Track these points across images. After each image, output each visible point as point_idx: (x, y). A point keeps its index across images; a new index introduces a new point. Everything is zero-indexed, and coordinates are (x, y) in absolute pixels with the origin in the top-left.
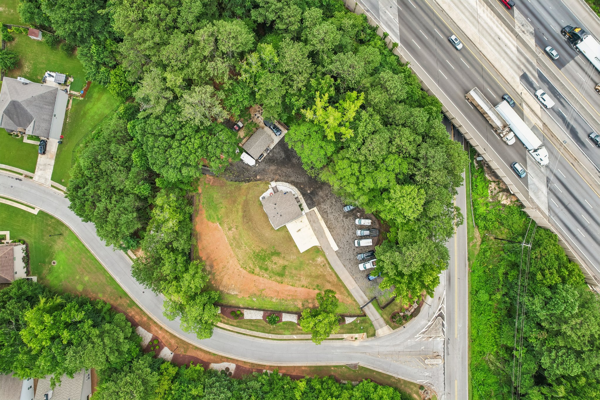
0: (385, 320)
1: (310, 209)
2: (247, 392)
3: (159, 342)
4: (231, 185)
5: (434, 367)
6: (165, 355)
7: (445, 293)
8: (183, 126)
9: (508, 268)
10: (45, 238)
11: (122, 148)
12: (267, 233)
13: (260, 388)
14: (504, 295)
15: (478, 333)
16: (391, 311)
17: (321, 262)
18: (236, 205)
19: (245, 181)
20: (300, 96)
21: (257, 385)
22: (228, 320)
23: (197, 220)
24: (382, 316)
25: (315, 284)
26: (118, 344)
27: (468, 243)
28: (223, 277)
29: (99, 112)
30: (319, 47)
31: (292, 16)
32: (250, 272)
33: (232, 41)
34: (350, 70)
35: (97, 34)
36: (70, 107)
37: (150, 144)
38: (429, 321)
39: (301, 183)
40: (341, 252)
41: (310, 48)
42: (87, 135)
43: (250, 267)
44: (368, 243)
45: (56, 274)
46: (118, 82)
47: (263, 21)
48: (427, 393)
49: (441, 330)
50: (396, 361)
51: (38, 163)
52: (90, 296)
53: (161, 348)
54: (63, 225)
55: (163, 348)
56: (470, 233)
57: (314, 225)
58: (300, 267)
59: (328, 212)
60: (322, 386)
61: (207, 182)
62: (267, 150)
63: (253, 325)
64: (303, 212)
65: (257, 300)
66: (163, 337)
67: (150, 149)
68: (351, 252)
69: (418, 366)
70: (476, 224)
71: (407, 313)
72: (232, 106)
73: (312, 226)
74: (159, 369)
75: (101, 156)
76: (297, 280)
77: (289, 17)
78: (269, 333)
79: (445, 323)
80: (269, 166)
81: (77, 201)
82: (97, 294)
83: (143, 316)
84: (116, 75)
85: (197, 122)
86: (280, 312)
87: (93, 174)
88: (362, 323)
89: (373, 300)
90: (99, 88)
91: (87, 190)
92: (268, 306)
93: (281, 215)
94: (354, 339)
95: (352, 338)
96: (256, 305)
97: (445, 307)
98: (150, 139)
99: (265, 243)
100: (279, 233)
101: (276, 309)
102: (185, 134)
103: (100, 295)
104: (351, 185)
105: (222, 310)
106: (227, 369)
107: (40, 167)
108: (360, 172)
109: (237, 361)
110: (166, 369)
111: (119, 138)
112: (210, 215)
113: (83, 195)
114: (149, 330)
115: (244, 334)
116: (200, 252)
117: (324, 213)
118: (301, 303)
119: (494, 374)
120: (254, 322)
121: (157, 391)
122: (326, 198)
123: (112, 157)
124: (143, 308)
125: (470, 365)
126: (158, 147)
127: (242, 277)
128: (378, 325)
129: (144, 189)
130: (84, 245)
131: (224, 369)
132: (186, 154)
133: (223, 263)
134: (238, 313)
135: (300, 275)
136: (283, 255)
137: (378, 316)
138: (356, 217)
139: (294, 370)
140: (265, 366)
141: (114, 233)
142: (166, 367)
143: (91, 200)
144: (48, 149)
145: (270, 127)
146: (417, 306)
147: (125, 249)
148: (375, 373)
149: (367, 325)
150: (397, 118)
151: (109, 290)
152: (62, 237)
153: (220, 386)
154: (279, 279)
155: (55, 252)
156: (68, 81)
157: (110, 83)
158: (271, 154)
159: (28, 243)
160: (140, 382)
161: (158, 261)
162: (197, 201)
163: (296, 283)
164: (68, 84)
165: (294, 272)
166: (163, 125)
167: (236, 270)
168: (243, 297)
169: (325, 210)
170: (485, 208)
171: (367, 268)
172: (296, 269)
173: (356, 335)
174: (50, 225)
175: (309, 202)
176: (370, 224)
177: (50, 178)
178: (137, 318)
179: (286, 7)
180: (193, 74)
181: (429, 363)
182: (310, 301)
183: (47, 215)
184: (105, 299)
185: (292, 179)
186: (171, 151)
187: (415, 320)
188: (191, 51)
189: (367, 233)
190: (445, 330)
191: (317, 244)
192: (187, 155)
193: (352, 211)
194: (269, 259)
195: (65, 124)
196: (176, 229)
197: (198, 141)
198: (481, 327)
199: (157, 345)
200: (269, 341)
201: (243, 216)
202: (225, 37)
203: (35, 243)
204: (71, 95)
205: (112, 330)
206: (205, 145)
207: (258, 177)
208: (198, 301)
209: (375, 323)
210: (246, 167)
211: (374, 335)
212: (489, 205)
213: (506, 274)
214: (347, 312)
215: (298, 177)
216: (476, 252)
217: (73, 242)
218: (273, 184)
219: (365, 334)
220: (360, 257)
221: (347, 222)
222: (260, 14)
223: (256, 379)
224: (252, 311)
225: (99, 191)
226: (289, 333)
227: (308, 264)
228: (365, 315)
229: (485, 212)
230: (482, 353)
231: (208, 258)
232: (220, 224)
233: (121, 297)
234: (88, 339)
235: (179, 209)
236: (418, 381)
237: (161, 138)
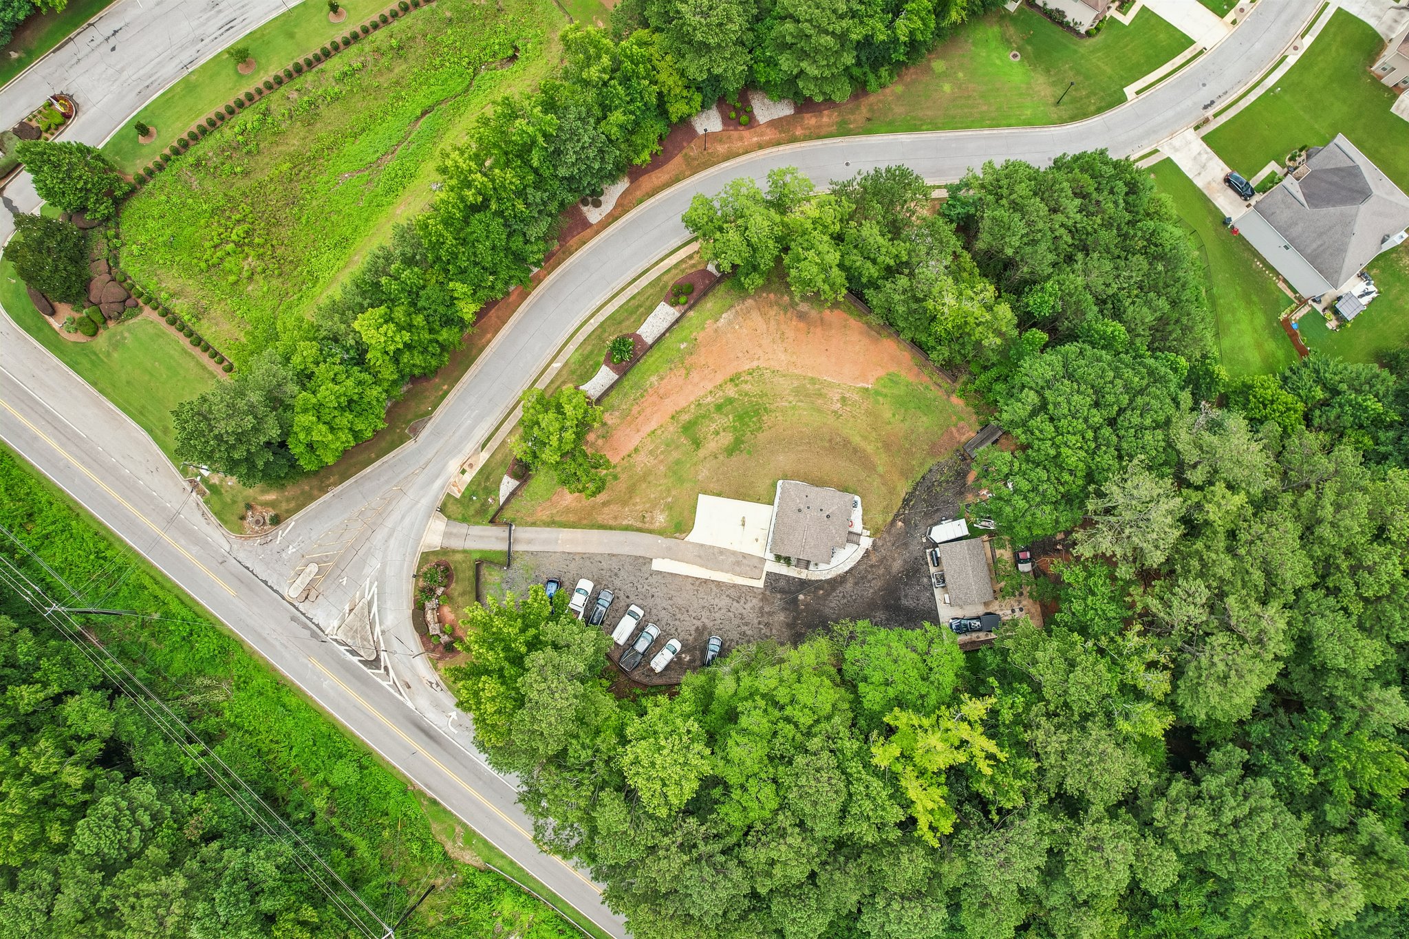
0: (454, 551)
1: (768, 574)
2: (537, 205)
3: (740, 124)
4: (923, 465)
5: (293, 573)
6: (708, 119)
7: (409, 704)
8: (1120, 458)
9: (358, 866)
10: (1071, 73)
11: (1150, 319)
12: (784, 460)
13: (524, 234)
14: (314, 815)
15: (284, 706)
16: (461, 576)
17: (652, 518)
18: (880, 445)
19: (911, 495)
20: (1017, 719)
21: (534, 232)
22: (683, 271)
23: (905, 355)
24: (464, 551)
25: (623, 477)
26: (803, 55)
27: (465, 826)
28: (767, 322)
29: (1233, 329)
30: (1089, 829)
31: (1186, 825)
32: (738, 376)
33: (1221, 667)
34: (1002, 855)
35: (1398, 433)
36: (1281, 285)
37: (1127, 373)
38: (383, 632)
39: (829, 595)
40: (644, 569)
41: (1097, 809)
42: (1207, 276)
43: (746, 382)
44: (621, 634)
45: (993, 44)
46: (1272, 402)
47: (1210, 760)
48: (257, 522)
49: (349, 641)
50: (361, 513)
51: (1217, 158)
52: (912, 70)
53: (726, 120)
54: (1073, 119)
55: (724, 123)
56: (481, 845)
57: (732, 559)
58: (675, 470)
59: (735, 604)
60: (437, 342)
61: (962, 423)
62: (942, 579)
63: (640, 308)
64: (770, 556)
65: (679, 350)
66: (741, 139)
67: (1117, 367)
68: (628, 587)
69: (320, 545)
70: (489, 871)
71: (434, 602)
72: (1090, 575)
73: (734, 553)
74: (699, 89)
75: (1160, 273)
76: (657, 447)
77: (1188, 817)
78: (602, 325)
79: (355, 659)
80: (905, 561)
81: (1110, 171)
82: (906, 85)
83: (807, 132)
84: (1289, 409)
85: (1111, 488)
86: (625, 374)
87: (1139, 234)
88: (483, 505)
89: (507, 559)
90: (1279, 362)
91: (1115, 203)
92: (651, 360)
93: (800, 511)
94: (466, 467)
95: (471, 466)
96: (670, 340)
97: (385, 684)
98: (1137, 379)
99: (770, 443)
100: (768, 482)
101: (635, 370)
102: (1104, 448)
103: (899, 89)
104: (773, 683)
105: (710, 274)
106: (597, 204)
107: (1205, 157)
108: (788, 720)
109: (597, 233)
110: (689, 101)
111: (1170, 328)
112: (896, 383)
113: (1112, 188)
114: (773, 124)
115: (635, 280)
116: (845, 315)
117: (741, 593)
118: (609, 422)
119: (185, 675)
120: (642, 314)
121: (668, 58)
122: (765, 619)
123: (1141, 288)
124: (819, 143)
125: (240, 644)
126: (1112, 382)
127: (740, 355)
128: (455, 531)
129: (1042, 301)
130: (1009, 126)
131: (601, 198)
132: (1063, 422)
133: (791, 340)
134: (683, 299)
135: (662, 461)
136: (721, 457)
137: (471, 545)
138: (686, 647)
139: (498, 317)
140: (549, 273)
141: (1005, 192)
142: (692, 103)
143: (1095, 195)
144: (1230, 192)
145: (978, 618)
146: (432, 632)
147: (954, 190)
148: (373, 455)
149: (472, 511)
150: (837, 876)
151: (899, 110)
152: (1052, 100)
153: (589, 167)
154: (685, 417)
155: (1033, 70)
156: (1333, 317)
157: (1281, 388)
158: (925, 580)
159: (1083, 41)
160: (713, 41)
161: (894, 230)
162: (939, 381)
163: (653, 441)
164: (1328, 314)
165: (675, 455)
166: (1148, 422)
167: (760, 352)
168: (703, 328)
169: (743, 600)
170: (506, 914)
171: (576, 594)
172: (678, 462)
173: (468, 477)
174: (1088, 96)
175: (782, 583)
176: (653, 664)
177: (1176, 159)
178: (810, 120)
179: (1214, 826)
180: (1208, 548)
181: (308, 570)
182: (600, 442)
183: (1110, 106)
184: (887, 91)
185: (849, 585)
186: (1088, 399)
187: (407, 610)
188: (1257, 576)
189: (641, 646)
190: (342, 648)
191: (693, 537)
192: (1060, 424)
193: (704, 650)
194: (735, 428)
195: (1256, 254)
196: (930, 304)
197: (1072, 461)
198: (290, 723)
199: (738, 117)
200: (588, 313)
201: (849, 442)
202: (1239, 660)
203: (1075, 52)
204: (1302, 302)
205: (835, 63)
206: (1052, 469)
207: (900, 524)
208: (771, 243)
209: (462, 528)
210: (936, 517)
211: (442, 510)
212: (507, 929)
213: (350, 852)
214: (525, 493)
215: (844, 597)
216: (436, 828)
217: (1028, 112)
218: (866, 542)
219: (458, 496)
220: (606, 598)
221: (689, 625)
222: (1229, 766)
223: (545, 238)
224: (666, 325)
225: (1099, 221)
226: (572, 360)
227: (669, 490)
228: (492, 521)
229: (499, 908)
230: (243, 684)
231: (822, 319)
232: (867, 389)
233: (869, 119)
234: (854, 14)
235: (959, 335)
236: (291, 522)
237: (1125, 400)
